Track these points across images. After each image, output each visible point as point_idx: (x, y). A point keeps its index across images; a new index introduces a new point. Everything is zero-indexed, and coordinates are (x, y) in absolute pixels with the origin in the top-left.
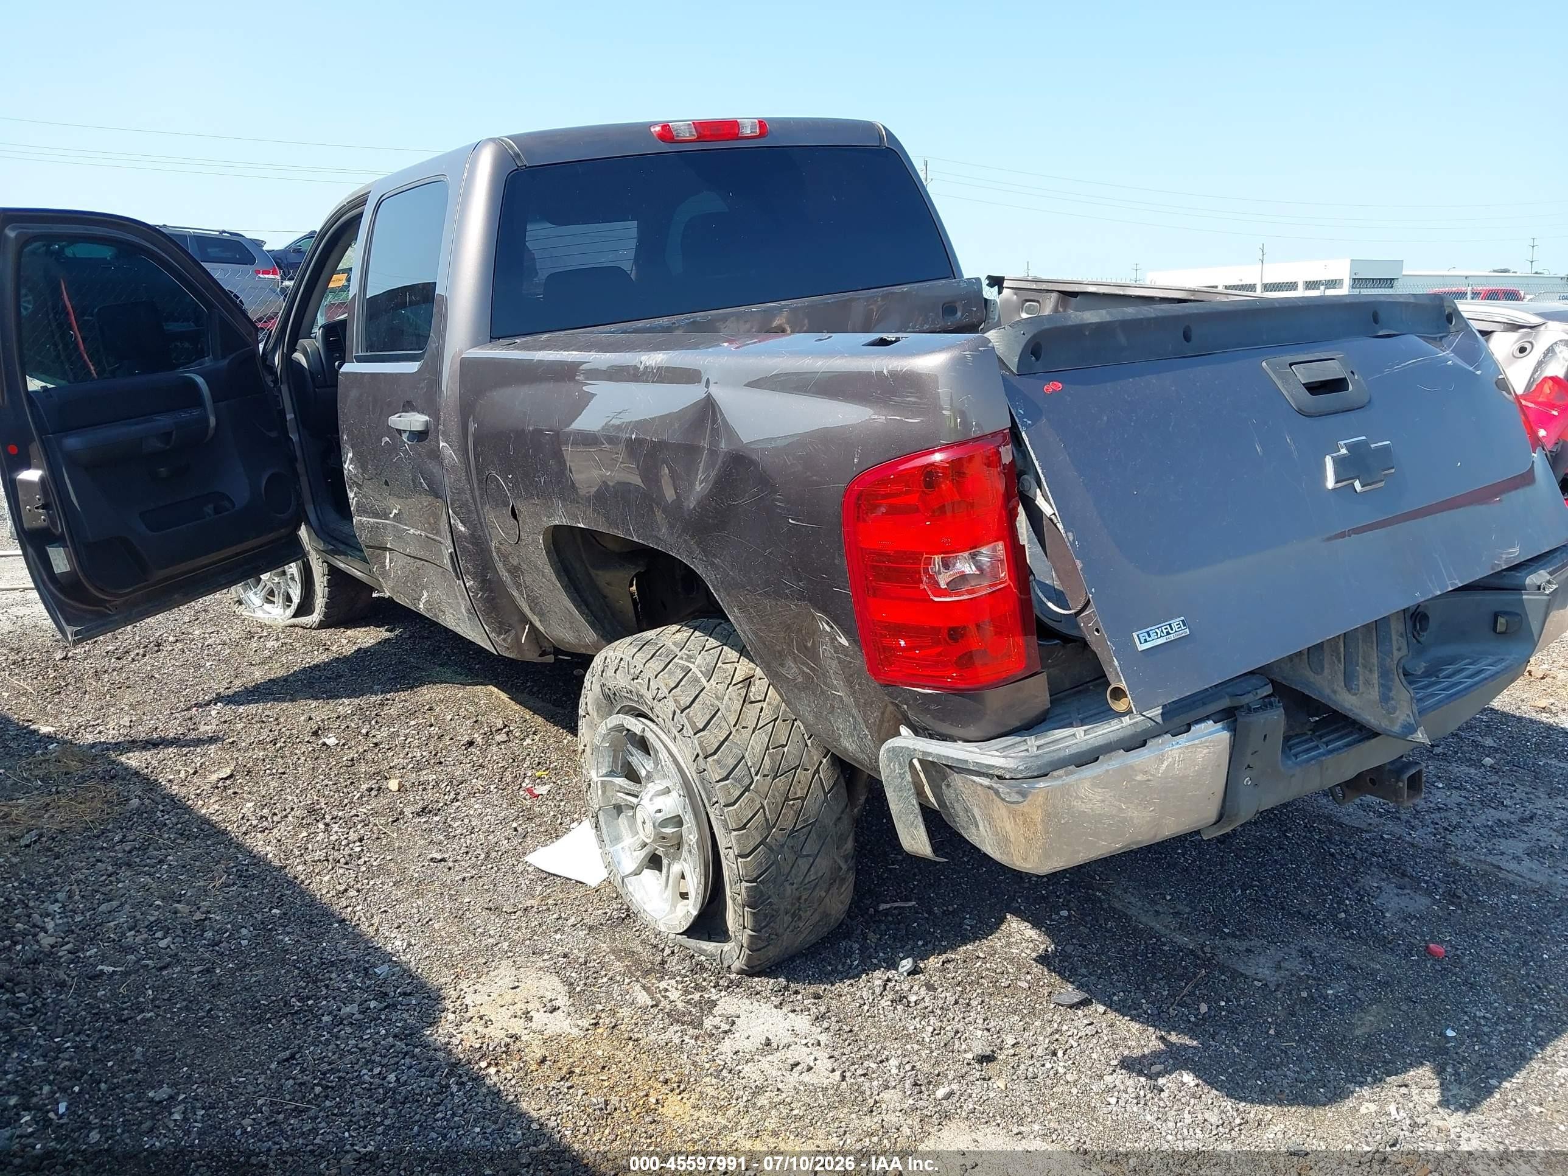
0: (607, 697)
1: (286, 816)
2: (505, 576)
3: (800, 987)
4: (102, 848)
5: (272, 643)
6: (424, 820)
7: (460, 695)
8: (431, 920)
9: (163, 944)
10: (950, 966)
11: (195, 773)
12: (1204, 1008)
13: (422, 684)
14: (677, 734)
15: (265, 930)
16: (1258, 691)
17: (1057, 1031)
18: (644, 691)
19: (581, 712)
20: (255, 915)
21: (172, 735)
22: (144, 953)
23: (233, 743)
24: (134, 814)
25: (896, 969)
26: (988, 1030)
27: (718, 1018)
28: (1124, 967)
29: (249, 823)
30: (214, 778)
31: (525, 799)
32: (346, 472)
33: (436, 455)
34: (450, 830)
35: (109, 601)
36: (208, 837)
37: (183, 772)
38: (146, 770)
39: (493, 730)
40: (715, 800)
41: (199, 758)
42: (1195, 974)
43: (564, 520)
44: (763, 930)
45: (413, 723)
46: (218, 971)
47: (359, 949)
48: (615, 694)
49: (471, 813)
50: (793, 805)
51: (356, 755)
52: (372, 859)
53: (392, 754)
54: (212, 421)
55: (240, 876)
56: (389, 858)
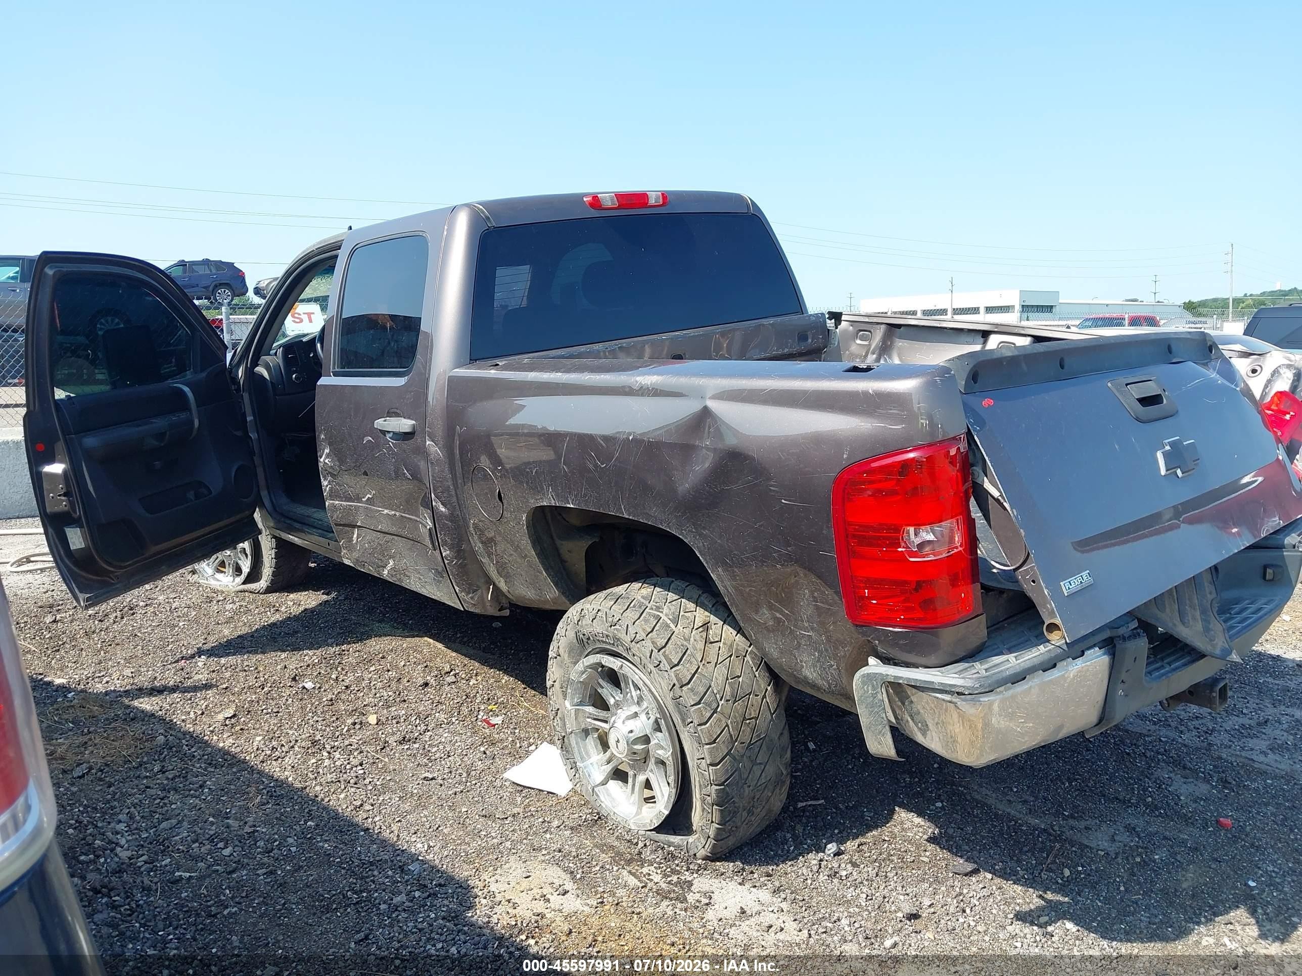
0: (580, 642)
1: (293, 747)
2: (478, 547)
3: (753, 868)
4: (146, 777)
5: (231, 606)
6: (406, 747)
7: (405, 645)
8: (439, 826)
9: (226, 852)
10: (865, 848)
11: (203, 714)
12: (1067, 872)
13: (369, 637)
14: (653, 669)
15: (306, 838)
16: (1129, 625)
17: (961, 894)
18: (622, 635)
19: (551, 654)
20: (294, 827)
21: (171, 683)
22: (212, 860)
23: (226, 688)
24: (164, 748)
25: (824, 852)
26: (908, 895)
27: (697, 894)
28: (996, 843)
29: (263, 754)
30: (220, 717)
31: (484, 728)
32: (321, 465)
33: (422, 451)
34: (430, 755)
35: (112, 572)
36: (231, 765)
37: (192, 713)
38: (160, 713)
39: (443, 673)
40: (689, 720)
41: (202, 702)
42: (1052, 848)
43: (553, 501)
44: (727, 824)
45: (372, 669)
46: (279, 873)
47: (388, 851)
48: (589, 639)
49: (443, 740)
50: (749, 723)
51: (334, 696)
52: (375, 780)
53: (362, 694)
54: (196, 423)
55: (271, 796)
56: (388, 778)
